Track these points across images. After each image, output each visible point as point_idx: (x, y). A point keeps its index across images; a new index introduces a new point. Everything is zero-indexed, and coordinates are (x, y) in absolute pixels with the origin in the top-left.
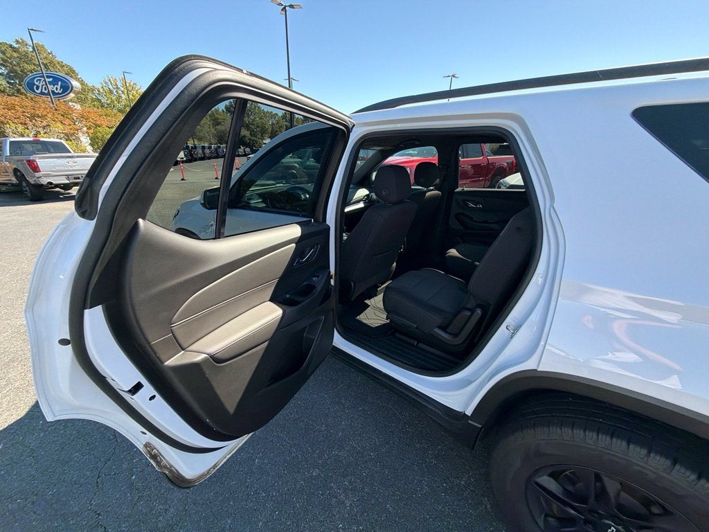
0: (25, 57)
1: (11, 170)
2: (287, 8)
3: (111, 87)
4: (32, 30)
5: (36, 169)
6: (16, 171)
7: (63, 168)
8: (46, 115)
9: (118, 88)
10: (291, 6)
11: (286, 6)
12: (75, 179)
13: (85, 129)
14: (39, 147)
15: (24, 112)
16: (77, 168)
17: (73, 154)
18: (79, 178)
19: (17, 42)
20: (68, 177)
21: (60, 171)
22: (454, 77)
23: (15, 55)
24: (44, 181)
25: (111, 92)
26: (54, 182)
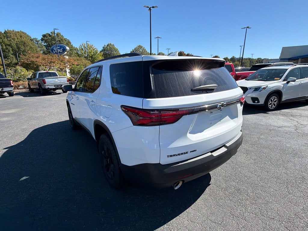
0: (53, 39)
1: (37, 84)
2: (151, 8)
3: (83, 47)
4: (55, 29)
5: (45, 83)
6: (39, 83)
7: (53, 82)
8: (55, 62)
9: (85, 48)
10: (153, 7)
11: (150, 8)
12: (57, 86)
13: (69, 66)
14: (48, 74)
15: (48, 61)
16: (59, 82)
17: (59, 77)
18: (58, 86)
19: (51, 33)
20: (55, 86)
21: (53, 83)
22: (248, 28)
23: (50, 38)
24: (47, 87)
25: (82, 49)
26: (50, 88)
